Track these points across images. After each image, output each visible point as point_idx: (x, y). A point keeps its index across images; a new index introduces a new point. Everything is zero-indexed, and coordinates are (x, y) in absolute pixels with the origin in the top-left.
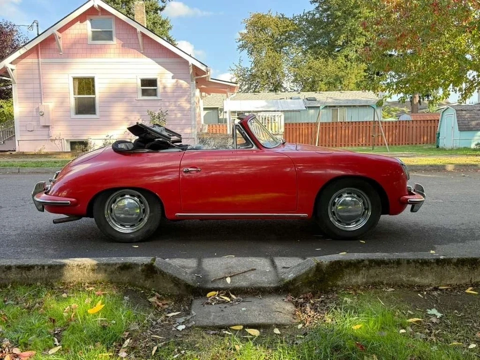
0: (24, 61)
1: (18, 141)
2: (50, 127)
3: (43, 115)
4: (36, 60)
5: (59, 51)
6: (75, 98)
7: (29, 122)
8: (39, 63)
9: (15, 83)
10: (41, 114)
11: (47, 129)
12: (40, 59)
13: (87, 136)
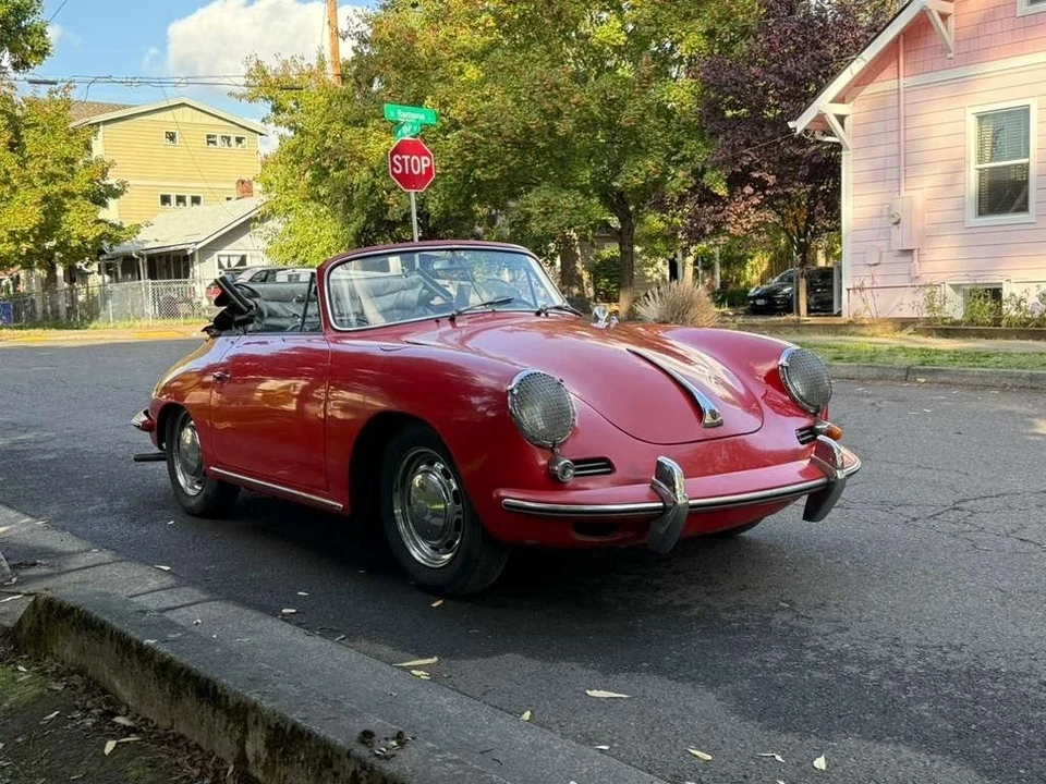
0: (870, 89)
1: (848, 290)
2: (916, 253)
3: (897, 223)
4: (892, 84)
5: (945, 49)
6: (980, 170)
7: (869, 243)
8: (899, 89)
9: (848, 149)
10: (895, 220)
11: (908, 259)
12: (902, 78)
13: (1002, 273)
